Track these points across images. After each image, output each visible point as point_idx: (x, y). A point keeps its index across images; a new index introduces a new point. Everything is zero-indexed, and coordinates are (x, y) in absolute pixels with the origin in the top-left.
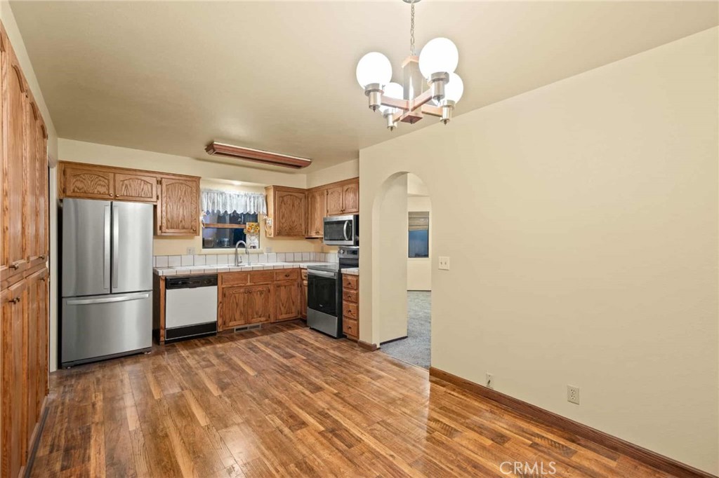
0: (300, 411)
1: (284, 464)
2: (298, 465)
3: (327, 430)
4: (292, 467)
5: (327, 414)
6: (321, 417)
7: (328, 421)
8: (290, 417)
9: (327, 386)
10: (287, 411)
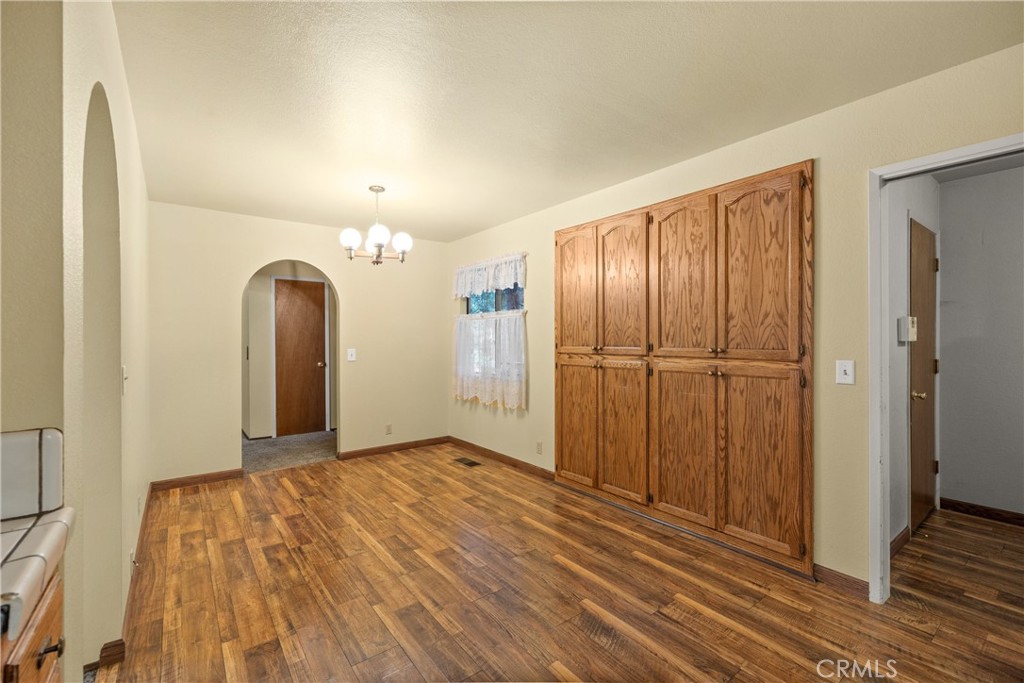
0: (441, 571)
1: (455, 524)
2: (445, 526)
3: (410, 550)
4: (449, 524)
5: (406, 568)
6: (415, 563)
7: (407, 559)
8: (454, 564)
9: (388, 622)
10: (460, 572)
